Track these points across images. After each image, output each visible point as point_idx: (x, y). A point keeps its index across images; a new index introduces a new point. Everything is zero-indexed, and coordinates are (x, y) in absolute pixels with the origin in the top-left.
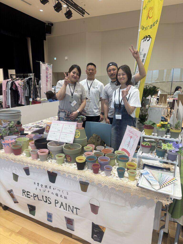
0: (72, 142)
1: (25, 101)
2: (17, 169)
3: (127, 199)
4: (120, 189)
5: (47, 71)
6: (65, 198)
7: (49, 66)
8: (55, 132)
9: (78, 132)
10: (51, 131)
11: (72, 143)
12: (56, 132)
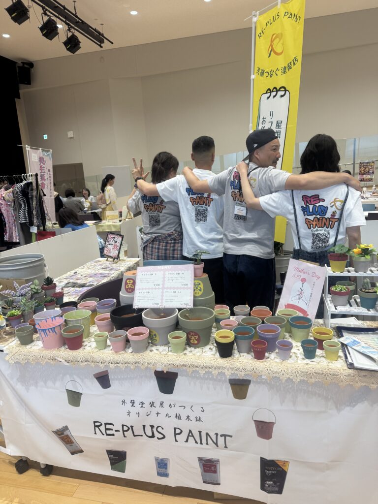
0: (190, 305)
1: (21, 233)
2: (78, 380)
3: (329, 397)
4: (317, 380)
5: (42, 164)
6: (197, 421)
7: (46, 154)
8: (149, 289)
9: (200, 284)
10: (139, 289)
11: (192, 307)
12: (152, 289)
